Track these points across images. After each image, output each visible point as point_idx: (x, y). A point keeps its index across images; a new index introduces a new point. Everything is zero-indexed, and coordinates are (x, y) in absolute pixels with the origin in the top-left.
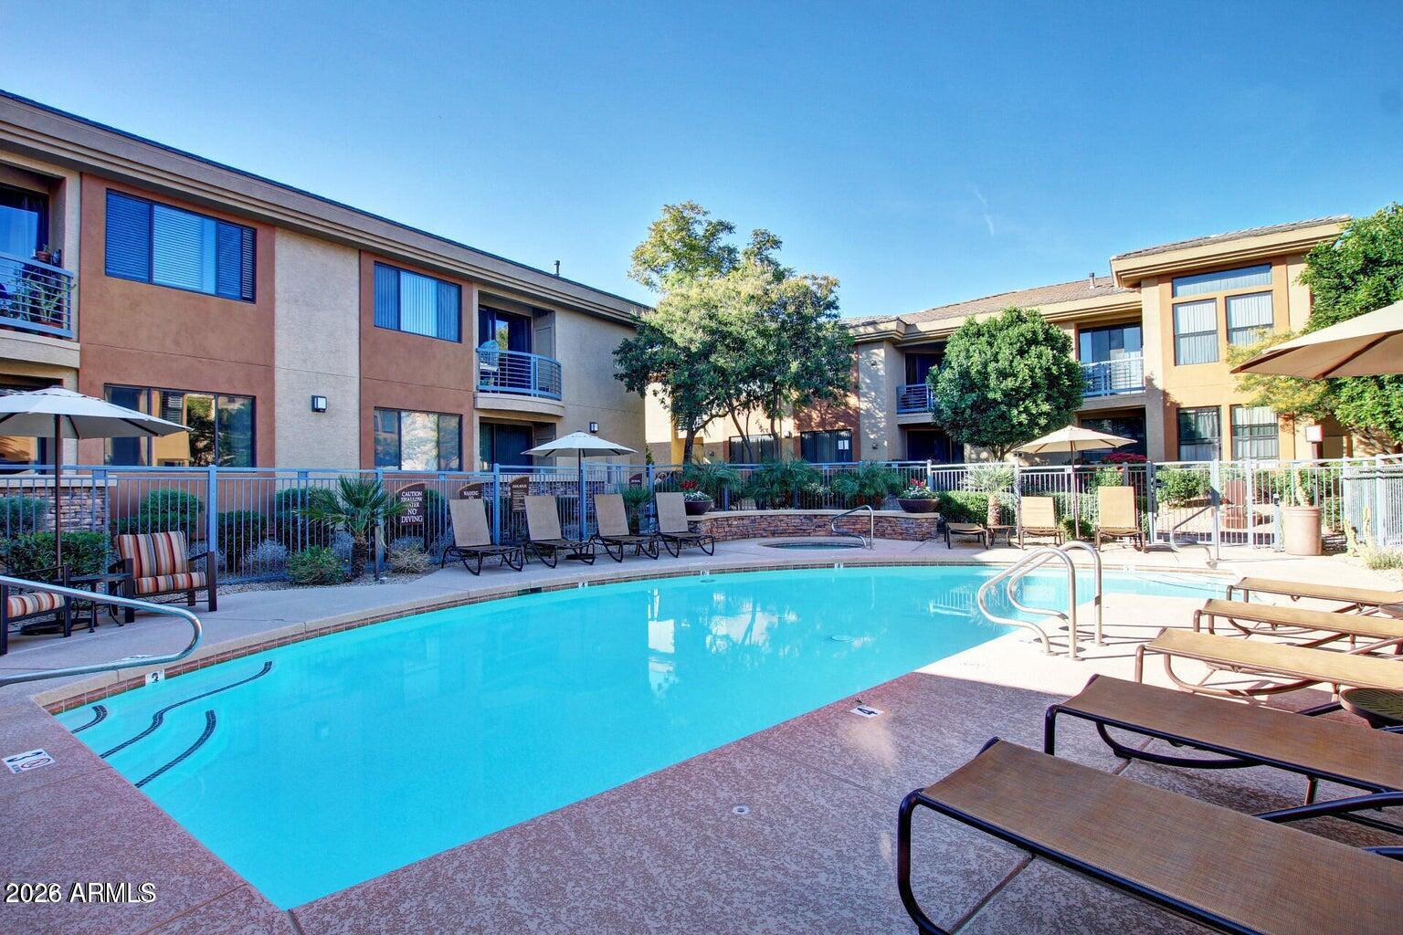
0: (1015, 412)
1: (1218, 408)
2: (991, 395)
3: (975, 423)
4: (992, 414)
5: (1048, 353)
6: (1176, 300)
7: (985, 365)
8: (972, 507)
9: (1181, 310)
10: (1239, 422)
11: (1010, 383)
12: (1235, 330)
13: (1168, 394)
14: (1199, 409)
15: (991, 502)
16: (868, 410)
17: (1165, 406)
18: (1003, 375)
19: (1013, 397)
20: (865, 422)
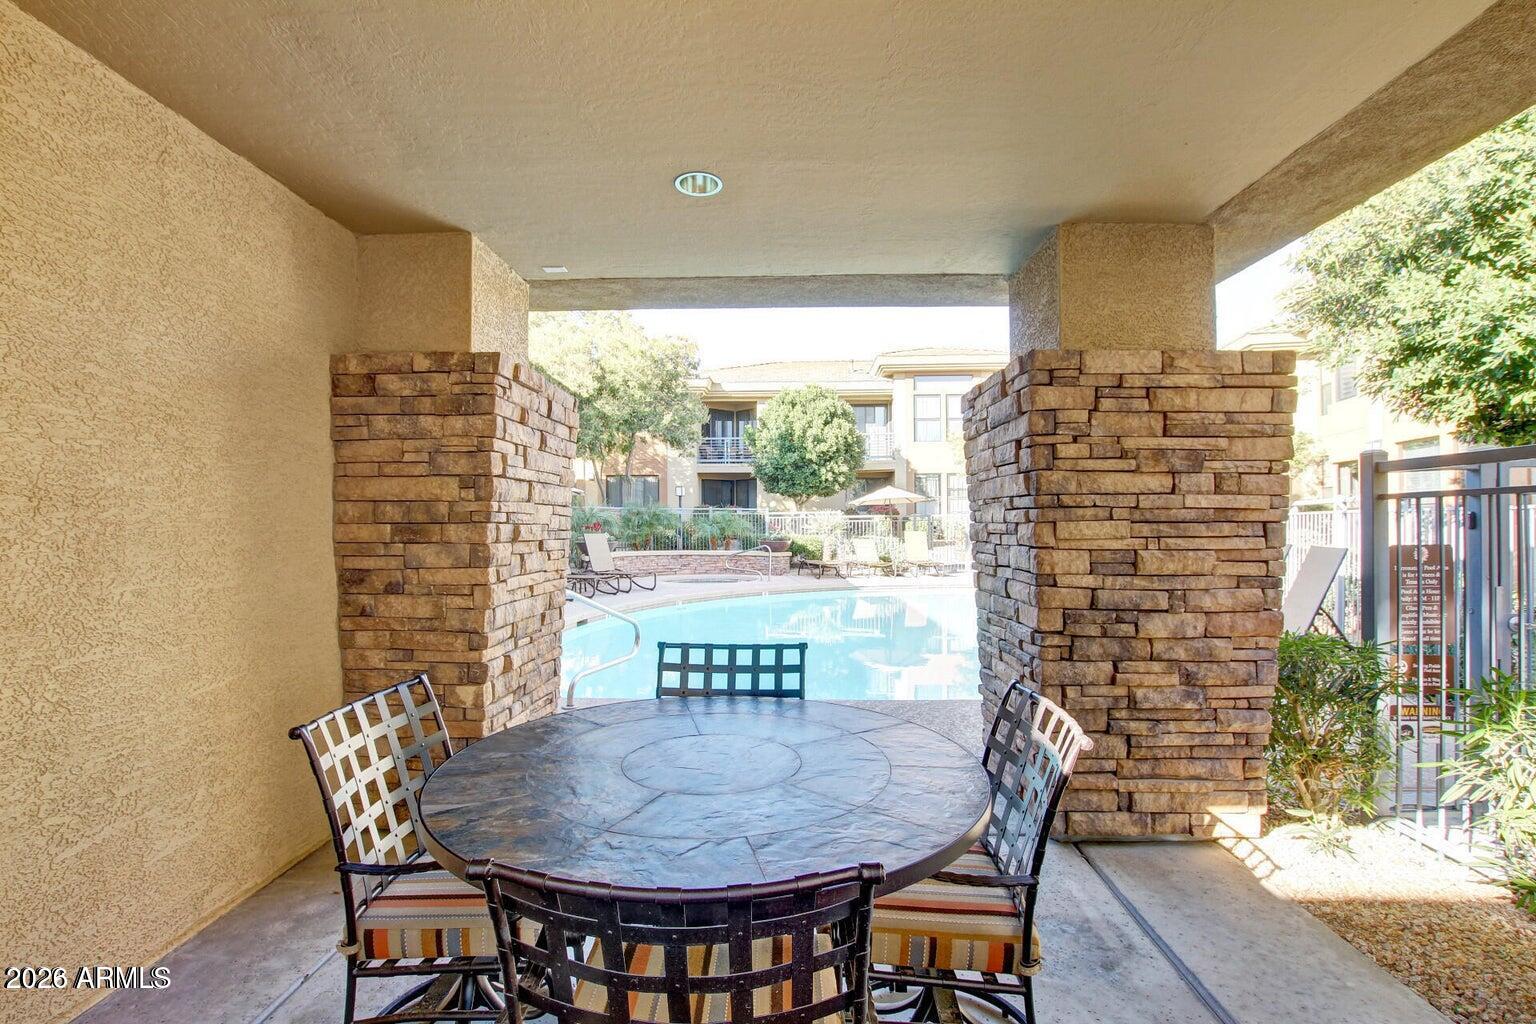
0: (823, 470)
1: (940, 476)
2: (808, 456)
3: (792, 479)
4: (808, 471)
5: (847, 426)
6: (916, 392)
7: (805, 432)
8: (811, 548)
9: (918, 399)
10: (951, 486)
11: (823, 447)
12: (952, 419)
13: (910, 462)
14: (928, 475)
15: (826, 544)
16: (674, 459)
17: (907, 470)
18: (818, 440)
19: (826, 458)
20: (671, 470)
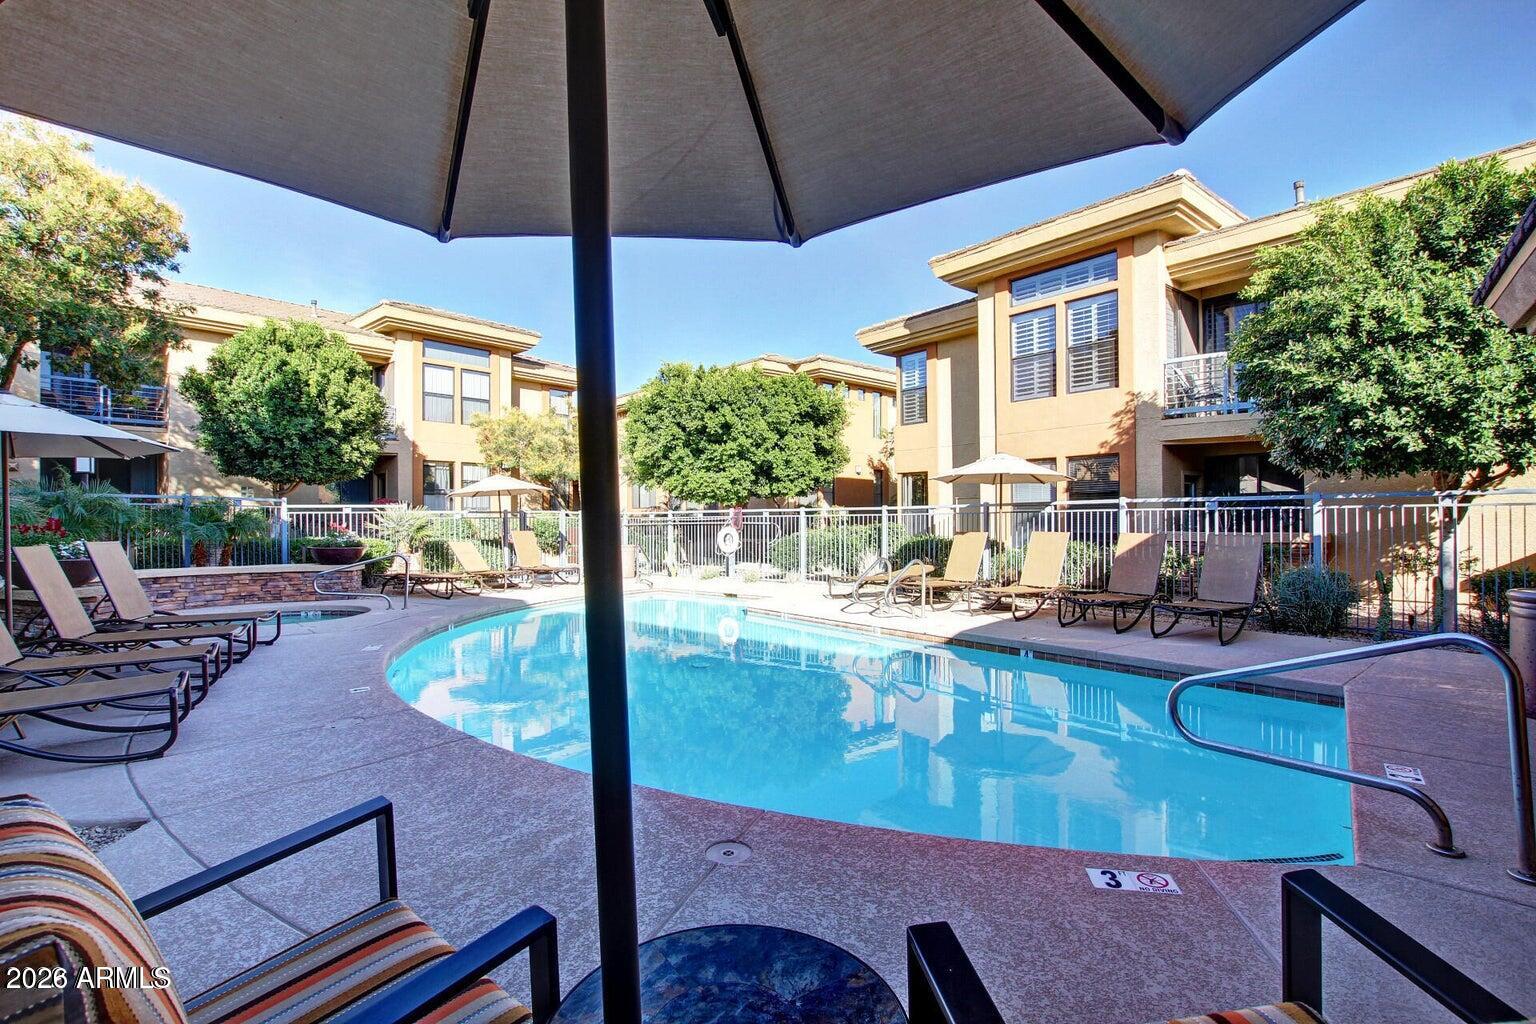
1: (452, 465)
6: (426, 360)
9: (428, 369)
10: (465, 478)
12: (467, 399)
13: (416, 446)
14: (438, 462)
17: (413, 457)
18: (342, 404)
